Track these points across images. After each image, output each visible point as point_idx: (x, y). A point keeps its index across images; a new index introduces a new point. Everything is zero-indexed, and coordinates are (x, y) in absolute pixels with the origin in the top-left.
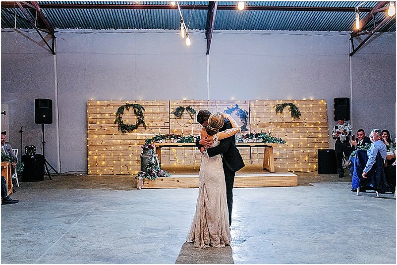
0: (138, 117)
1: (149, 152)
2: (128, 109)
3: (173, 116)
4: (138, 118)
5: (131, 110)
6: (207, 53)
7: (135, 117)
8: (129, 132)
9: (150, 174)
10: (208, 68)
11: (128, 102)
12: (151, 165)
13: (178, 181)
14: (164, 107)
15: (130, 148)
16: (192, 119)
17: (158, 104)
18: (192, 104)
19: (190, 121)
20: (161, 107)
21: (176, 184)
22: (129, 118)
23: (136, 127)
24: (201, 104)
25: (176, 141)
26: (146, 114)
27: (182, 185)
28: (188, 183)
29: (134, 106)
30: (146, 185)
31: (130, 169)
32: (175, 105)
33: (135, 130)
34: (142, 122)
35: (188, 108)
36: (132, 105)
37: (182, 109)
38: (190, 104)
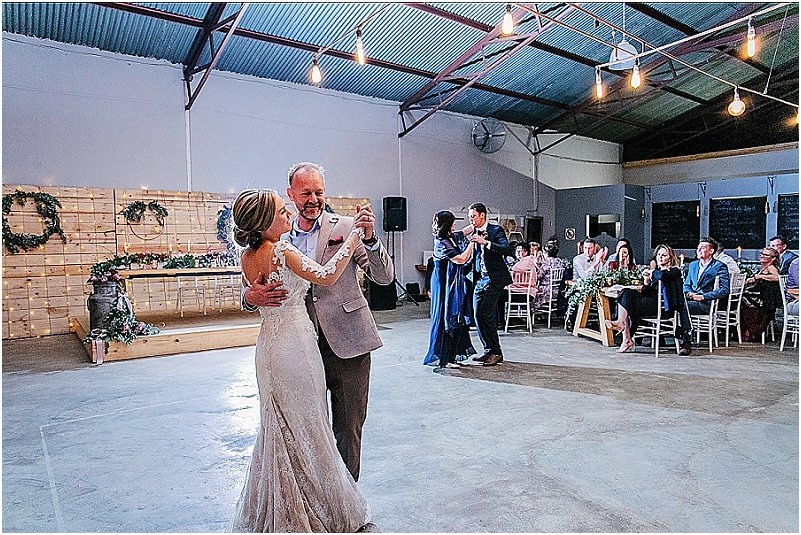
0: (47, 219)
1: (109, 289)
2: (22, 204)
3: (122, 219)
4: (47, 222)
5: (29, 204)
6: (187, 108)
7: (40, 220)
8: (25, 249)
9: (120, 332)
10: (188, 134)
11: (19, 188)
12: (116, 314)
13: (177, 341)
14: (103, 201)
15: (30, 284)
16: (161, 224)
17: (91, 196)
18: (161, 198)
19: (157, 229)
20: (95, 201)
21: (172, 347)
22: (26, 222)
23: (43, 240)
24: (176, 199)
25: (161, 265)
26: (64, 215)
27: (186, 348)
28: (196, 343)
29: (37, 198)
30: (111, 355)
31: (33, 327)
32: (127, 197)
33: (41, 247)
34: (57, 230)
35: (153, 206)
36: (30, 195)
37: (140, 206)
38: (156, 198)
